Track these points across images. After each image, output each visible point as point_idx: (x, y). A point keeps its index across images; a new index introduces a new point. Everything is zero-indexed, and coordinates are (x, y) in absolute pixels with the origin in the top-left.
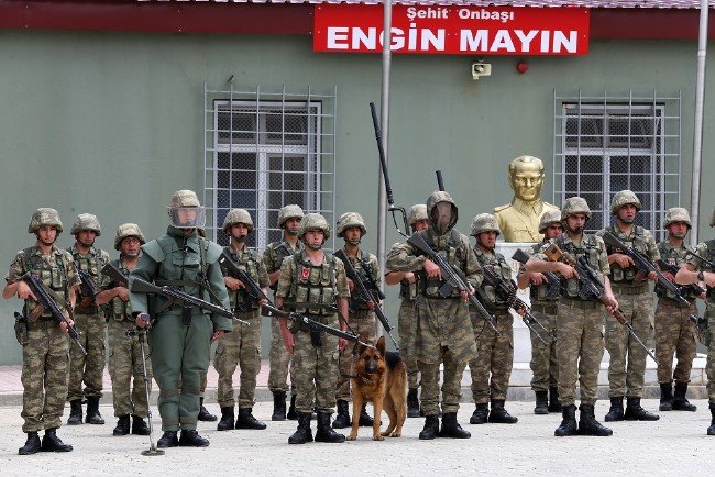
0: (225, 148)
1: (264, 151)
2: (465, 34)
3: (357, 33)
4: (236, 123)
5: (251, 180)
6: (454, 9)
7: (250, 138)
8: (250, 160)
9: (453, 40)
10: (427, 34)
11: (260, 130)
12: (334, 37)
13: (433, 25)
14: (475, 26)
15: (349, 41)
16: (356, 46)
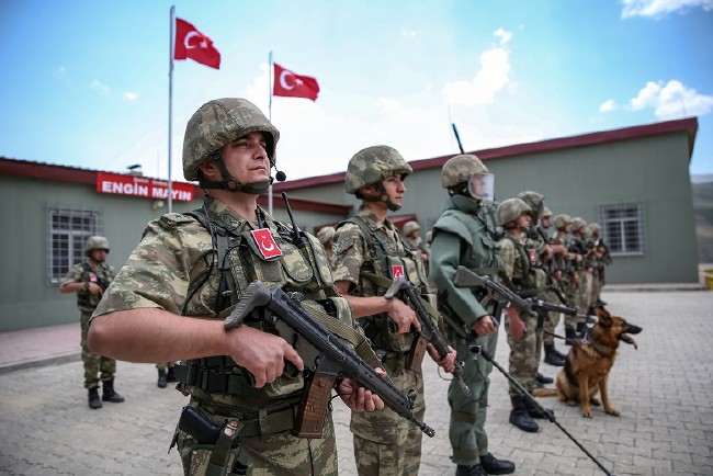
0: (56, 232)
1: (72, 233)
2: (154, 190)
3: (115, 185)
4: (61, 220)
5: (65, 245)
6: (151, 179)
7: (67, 228)
8: (66, 237)
9: (150, 192)
10: (141, 188)
11: (70, 224)
12: (106, 186)
13: (144, 185)
14: (158, 187)
15: (112, 188)
16: (114, 191)
